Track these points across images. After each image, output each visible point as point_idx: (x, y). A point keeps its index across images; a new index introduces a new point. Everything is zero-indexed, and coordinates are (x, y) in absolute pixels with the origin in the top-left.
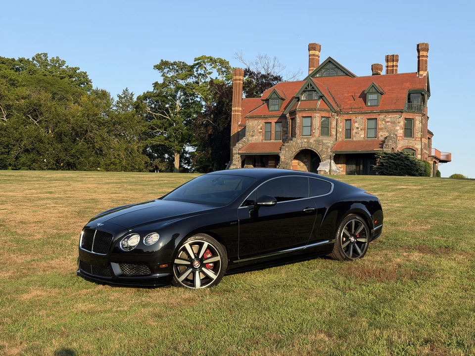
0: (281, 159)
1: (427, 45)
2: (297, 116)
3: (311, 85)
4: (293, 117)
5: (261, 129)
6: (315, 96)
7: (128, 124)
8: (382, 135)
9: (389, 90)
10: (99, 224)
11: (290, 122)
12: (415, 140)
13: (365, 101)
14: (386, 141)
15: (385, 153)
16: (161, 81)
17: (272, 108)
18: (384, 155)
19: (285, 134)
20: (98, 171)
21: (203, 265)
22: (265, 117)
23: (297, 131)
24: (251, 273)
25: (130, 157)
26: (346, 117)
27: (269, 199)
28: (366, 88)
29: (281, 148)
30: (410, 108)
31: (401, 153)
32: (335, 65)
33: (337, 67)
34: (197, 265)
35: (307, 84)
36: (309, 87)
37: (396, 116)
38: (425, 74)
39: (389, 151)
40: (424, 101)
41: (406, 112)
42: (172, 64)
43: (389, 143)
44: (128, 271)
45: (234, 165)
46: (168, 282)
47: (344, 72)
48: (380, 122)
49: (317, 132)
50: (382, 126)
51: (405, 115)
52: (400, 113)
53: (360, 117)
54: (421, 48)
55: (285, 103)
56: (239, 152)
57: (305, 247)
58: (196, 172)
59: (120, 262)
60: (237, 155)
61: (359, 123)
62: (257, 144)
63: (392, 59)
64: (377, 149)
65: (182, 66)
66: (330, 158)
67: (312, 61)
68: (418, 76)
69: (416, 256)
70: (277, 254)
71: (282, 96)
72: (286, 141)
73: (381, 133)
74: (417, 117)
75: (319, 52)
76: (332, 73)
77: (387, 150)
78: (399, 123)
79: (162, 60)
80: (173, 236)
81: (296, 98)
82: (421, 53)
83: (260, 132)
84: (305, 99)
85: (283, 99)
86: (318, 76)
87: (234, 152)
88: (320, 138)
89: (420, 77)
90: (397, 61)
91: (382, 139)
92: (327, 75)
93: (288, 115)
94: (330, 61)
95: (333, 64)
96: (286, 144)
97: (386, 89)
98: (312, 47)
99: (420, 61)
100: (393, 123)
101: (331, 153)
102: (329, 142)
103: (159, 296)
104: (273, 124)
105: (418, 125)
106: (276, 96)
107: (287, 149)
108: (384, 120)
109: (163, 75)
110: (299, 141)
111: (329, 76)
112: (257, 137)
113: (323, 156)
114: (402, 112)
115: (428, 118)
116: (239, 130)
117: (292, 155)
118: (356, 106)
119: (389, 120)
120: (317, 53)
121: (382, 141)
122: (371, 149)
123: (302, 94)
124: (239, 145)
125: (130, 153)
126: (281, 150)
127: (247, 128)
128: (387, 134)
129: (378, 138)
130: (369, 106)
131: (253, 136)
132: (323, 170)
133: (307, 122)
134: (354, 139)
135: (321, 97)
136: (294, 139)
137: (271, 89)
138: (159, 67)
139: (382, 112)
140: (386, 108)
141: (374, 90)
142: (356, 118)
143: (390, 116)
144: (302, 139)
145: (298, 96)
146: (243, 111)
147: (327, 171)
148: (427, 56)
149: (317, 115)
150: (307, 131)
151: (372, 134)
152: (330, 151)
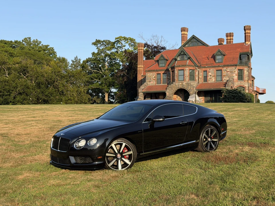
0: (166, 95)
1: (250, 26)
2: (175, 69)
3: (183, 51)
4: (173, 70)
5: (155, 77)
6: (185, 58)
7: (78, 77)
8: (225, 79)
9: (229, 53)
10: (62, 134)
11: (171, 73)
12: (245, 82)
13: (215, 60)
14: (228, 82)
15: (227, 90)
16: (96, 51)
17: (161, 65)
18: (226, 91)
19: (169, 80)
20: (61, 104)
21: (122, 156)
22: (157, 71)
23: (176, 78)
24: (151, 161)
25: (79, 95)
26: (204, 69)
27: (160, 117)
28: (215, 52)
29: (166, 88)
30: (241, 63)
31: (237, 89)
32: (197, 40)
33: (198, 41)
34: (119, 156)
35: (181, 51)
36: (182, 53)
37: (233, 68)
38: (249, 44)
39: (229, 88)
40: (249, 59)
41: (238, 65)
42: (102, 42)
43: (229, 84)
44: (79, 161)
45: (139, 99)
46: (103, 167)
47: (202, 44)
48: (223, 72)
49: (187, 79)
50: (225, 74)
51: (238, 68)
52: (235, 66)
53: (212, 69)
54: (247, 29)
55: (168, 62)
56: (142, 91)
57: (182, 145)
58: (117, 104)
59: (74, 156)
60: (141, 93)
61: (212, 73)
62: (152, 86)
63: (229, 35)
64: (222, 87)
66: (195, 94)
67: (183, 38)
68: (245, 44)
69: (247, 149)
70: (165, 149)
71: (166, 58)
72: (169, 84)
73: (224, 78)
74: (245, 68)
75: (187, 32)
76: (195, 44)
77: (228, 88)
78: (235, 72)
79: (96, 40)
80: (105, 140)
81: (175, 59)
82: (247, 31)
83: (154, 80)
84: (180, 59)
85: (167, 60)
86: (187, 46)
87: (139, 91)
88: (189, 82)
89: (246, 45)
90: (233, 36)
91: (225, 81)
92: (192, 45)
93: (170, 69)
94: (193, 37)
95: (195, 39)
96: (169, 86)
97: (226, 53)
98: (183, 30)
99: (246, 36)
100: (231, 72)
101: (196, 91)
102: (194, 84)
103: (97, 175)
104: (162, 75)
105: (246, 73)
106: (163, 59)
107: (170, 89)
108: (226, 70)
109: (97, 48)
110: (177, 84)
111: (193, 46)
112: (152, 82)
113: (191, 92)
114: (236, 66)
115: (252, 68)
116: (142, 78)
117: (173, 92)
118: (209, 63)
119: (228, 70)
120: (186, 33)
121: (225, 83)
122: (219, 88)
123: (178, 57)
124: (142, 87)
125: (79, 93)
126: (166, 89)
127: (146, 77)
128: (228, 79)
129: (223, 81)
130: (217, 63)
131: (150, 82)
132: (191, 100)
133: (181, 73)
134: (209, 82)
135: (189, 58)
136: (174, 83)
137: (160, 55)
138: (94, 44)
140: (227, 64)
141: (220, 54)
142: (210, 70)
143: (229, 68)
144: (179, 83)
145: (176, 58)
146: (144, 68)
147: (194, 101)
148: (250, 33)
149: (187, 69)
150: (181, 78)
151: (219, 79)
152: (195, 89)
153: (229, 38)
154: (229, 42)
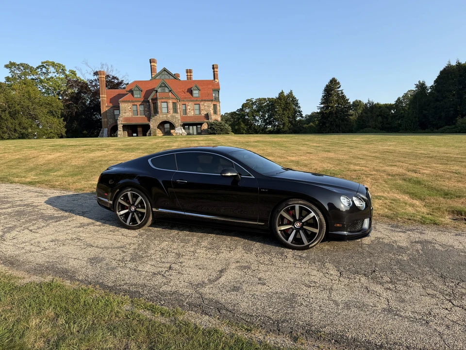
0: (150, 127)
2: (158, 101)
3: (164, 83)
4: (155, 102)
5: (130, 109)
6: (167, 90)
8: (204, 113)
11: (152, 105)
13: (192, 94)
14: (209, 116)
15: (212, 123)
16: (10, 76)
17: (135, 96)
19: (148, 112)
22: (132, 102)
23: (159, 110)
26: (183, 103)
33: (169, 74)
36: (163, 85)
37: (209, 103)
38: (218, 81)
41: (214, 101)
42: (18, 65)
47: (174, 77)
48: (201, 106)
49: (171, 111)
50: (203, 108)
51: (213, 103)
52: (211, 101)
53: (190, 103)
56: (122, 123)
60: (121, 125)
61: (190, 106)
62: (129, 118)
63: (189, 71)
64: (205, 120)
65: (26, 66)
66: (181, 126)
67: (152, 70)
72: (151, 116)
73: (202, 112)
74: (217, 103)
75: (157, 64)
76: (166, 77)
78: (211, 106)
79: (10, 62)
81: (155, 90)
82: (215, 70)
83: (130, 111)
84: (161, 91)
85: (142, 91)
86: (158, 78)
87: (118, 123)
88: (173, 115)
89: (215, 82)
90: (192, 73)
91: (203, 115)
92: (163, 78)
93: (150, 101)
95: (166, 72)
96: (152, 118)
99: (215, 74)
100: (208, 106)
101: (181, 123)
102: (178, 116)
104: (138, 106)
105: (218, 107)
106: (138, 89)
107: (153, 121)
108: (203, 105)
109: (11, 71)
110: (161, 116)
112: (128, 114)
113: (176, 125)
116: (107, 109)
117: (156, 125)
118: (187, 97)
119: (206, 105)
120: (155, 64)
123: (158, 89)
124: (120, 119)
126: (149, 121)
127: (121, 108)
129: (201, 114)
130: (194, 97)
131: (125, 113)
132: (179, 132)
133: (164, 105)
134: (188, 115)
135: (171, 91)
136: (157, 115)
138: (6, 66)
139: (202, 101)
140: (204, 99)
141: (196, 88)
142: (188, 103)
143: (206, 103)
144: (163, 115)
146: (107, 98)
148: (217, 72)
149: (171, 101)
150: (165, 110)
151: (197, 112)
152: (180, 121)
153: (189, 74)
154: (189, 78)
